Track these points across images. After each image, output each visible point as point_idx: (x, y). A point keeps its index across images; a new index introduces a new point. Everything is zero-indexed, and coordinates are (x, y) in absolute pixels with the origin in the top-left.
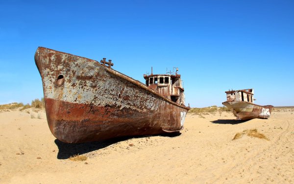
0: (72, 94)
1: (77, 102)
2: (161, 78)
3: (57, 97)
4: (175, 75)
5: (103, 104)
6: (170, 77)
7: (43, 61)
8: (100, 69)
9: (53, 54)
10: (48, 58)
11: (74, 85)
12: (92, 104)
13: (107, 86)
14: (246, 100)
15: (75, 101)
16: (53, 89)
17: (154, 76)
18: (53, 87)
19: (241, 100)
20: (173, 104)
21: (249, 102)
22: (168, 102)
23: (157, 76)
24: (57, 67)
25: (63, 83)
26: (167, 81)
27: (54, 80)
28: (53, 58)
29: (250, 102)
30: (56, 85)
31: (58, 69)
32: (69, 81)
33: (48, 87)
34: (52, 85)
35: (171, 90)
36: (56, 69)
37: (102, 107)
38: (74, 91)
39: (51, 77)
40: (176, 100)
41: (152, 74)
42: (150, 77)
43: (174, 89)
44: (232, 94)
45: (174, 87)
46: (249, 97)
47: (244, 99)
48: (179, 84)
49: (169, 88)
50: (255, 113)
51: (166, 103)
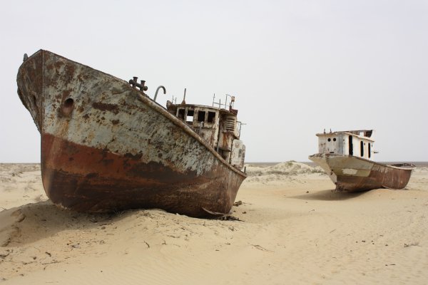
0: (81, 130)
1: (86, 144)
2: (200, 112)
3: (60, 133)
4: (228, 109)
5: (123, 151)
6: (217, 113)
7: (47, 74)
8: (130, 94)
9: (62, 63)
10: (54, 69)
11: (86, 117)
12: (106, 149)
13: (135, 124)
15: (84, 141)
16: (56, 119)
17: (189, 106)
18: (56, 116)
19: (347, 152)
20: (219, 161)
21: (364, 157)
23: (193, 106)
24: (66, 85)
25: (71, 113)
27: (58, 105)
28: (61, 70)
30: (61, 114)
31: (68, 89)
32: (81, 110)
33: (49, 116)
34: (55, 113)
36: (64, 89)
37: (120, 157)
38: (85, 125)
39: (54, 101)
40: (225, 158)
41: (184, 102)
42: (180, 108)
43: (222, 136)
44: (329, 140)
45: (223, 133)
46: (364, 146)
47: (354, 151)
48: (232, 128)
49: (214, 133)
50: (374, 179)
51: (214, 162)
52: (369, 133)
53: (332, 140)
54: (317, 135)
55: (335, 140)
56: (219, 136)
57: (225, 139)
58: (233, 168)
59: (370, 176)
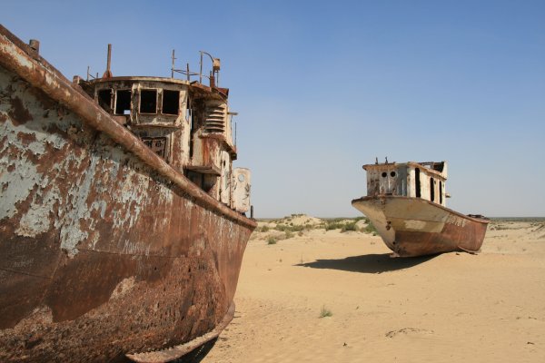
2: (143, 92)
4: (206, 83)
6: (183, 93)
14: (425, 194)
17: (119, 81)
19: (413, 193)
20: (195, 200)
21: (435, 202)
22: (172, 185)
23: (129, 82)
26: (171, 106)
29: (437, 201)
35: (185, 147)
40: (207, 189)
41: (108, 74)
42: (101, 87)
43: (198, 143)
44: (384, 175)
45: (201, 137)
46: (435, 186)
47: (421, 193)
48: (220, 128)
49: (179, 136)
50: (449, 236)
51: (154, 193)
52: (439, 167)
53: (389, 174)
54: (365, 167)
55: (393, 174)
56: (191, 144)
57: (205, 150)
58: (226, 210)
59: (442, 232)
